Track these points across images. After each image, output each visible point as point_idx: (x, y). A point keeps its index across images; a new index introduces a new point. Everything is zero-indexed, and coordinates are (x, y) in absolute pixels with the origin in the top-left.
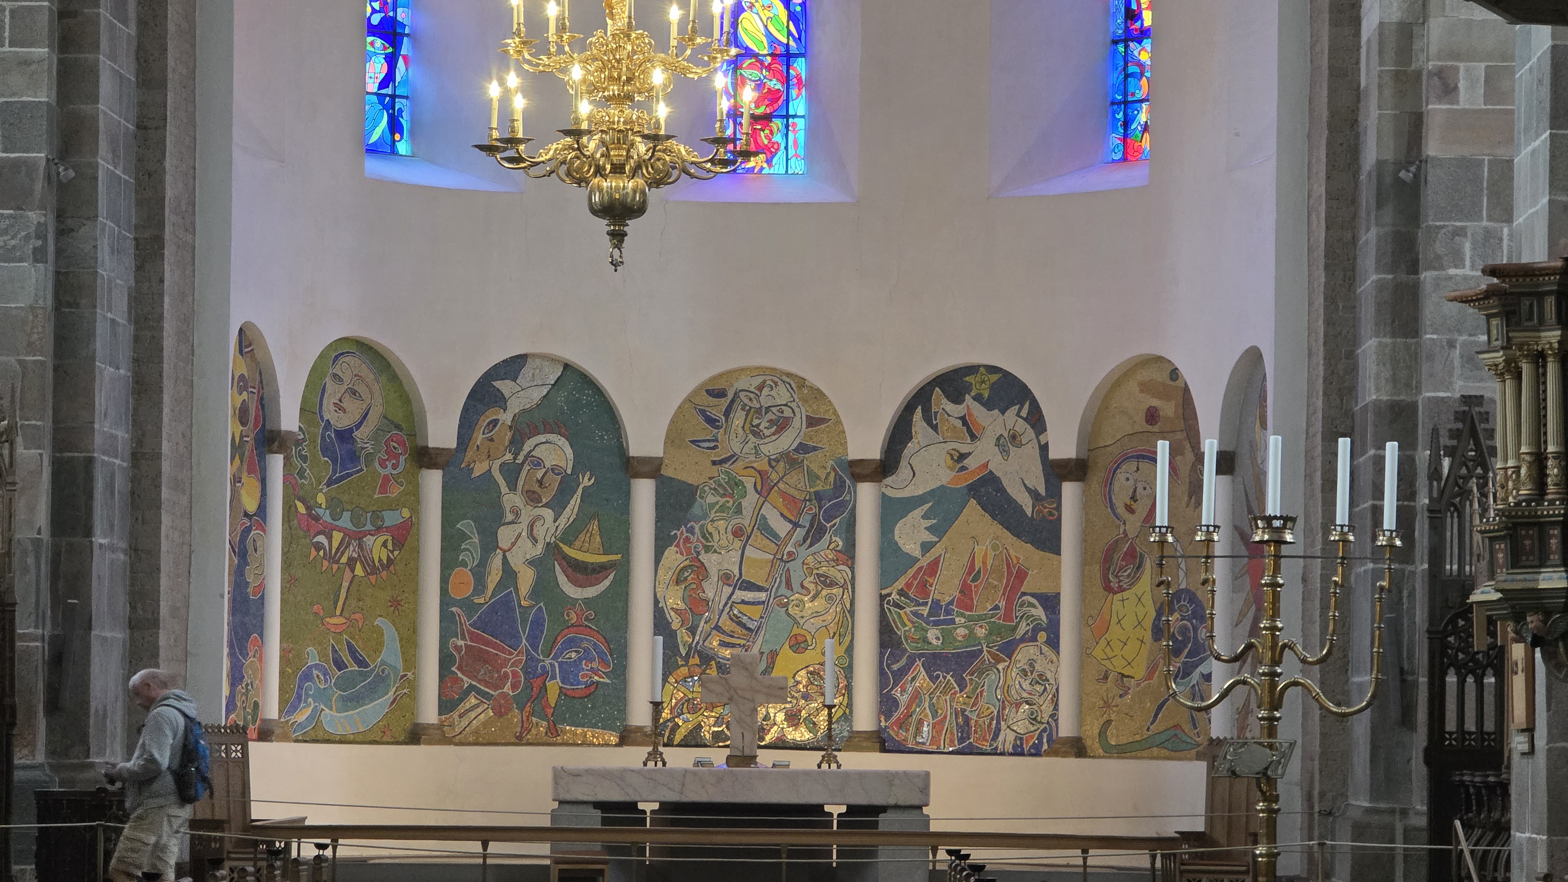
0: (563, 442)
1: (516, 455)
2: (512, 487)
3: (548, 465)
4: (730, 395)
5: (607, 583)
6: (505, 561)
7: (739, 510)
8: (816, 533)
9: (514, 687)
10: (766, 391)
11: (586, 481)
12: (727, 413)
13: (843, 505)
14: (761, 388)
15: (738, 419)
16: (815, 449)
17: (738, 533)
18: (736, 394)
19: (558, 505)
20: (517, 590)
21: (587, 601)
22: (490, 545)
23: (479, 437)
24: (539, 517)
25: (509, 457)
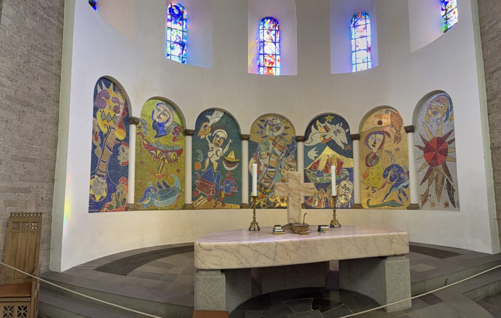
0: (224, 131)
1: (212, 134)
2: (211, 142)
3: (220, 137)
4: (266, 121)
5: (236, 166)
6: (210, 160)
7: (268, 149)
8: (287, 154)
9: (213, 193)
10: (274, 121)
11: (230, 141)
12: (265, 125)
13: (294, 148)
14: (273, 120)
15: (268, 127)
16: (287, 134)
17: (268, 154)
18: (267, 121)
19: (223, 147)
20: (213, 168)
21: (231, 171)
22: (206, 157)
23: (202, 129)
24: (218, 150)
25: (210, 134)
